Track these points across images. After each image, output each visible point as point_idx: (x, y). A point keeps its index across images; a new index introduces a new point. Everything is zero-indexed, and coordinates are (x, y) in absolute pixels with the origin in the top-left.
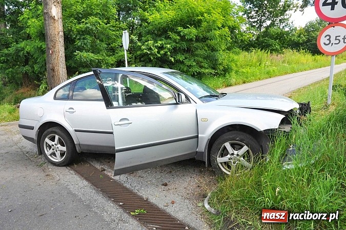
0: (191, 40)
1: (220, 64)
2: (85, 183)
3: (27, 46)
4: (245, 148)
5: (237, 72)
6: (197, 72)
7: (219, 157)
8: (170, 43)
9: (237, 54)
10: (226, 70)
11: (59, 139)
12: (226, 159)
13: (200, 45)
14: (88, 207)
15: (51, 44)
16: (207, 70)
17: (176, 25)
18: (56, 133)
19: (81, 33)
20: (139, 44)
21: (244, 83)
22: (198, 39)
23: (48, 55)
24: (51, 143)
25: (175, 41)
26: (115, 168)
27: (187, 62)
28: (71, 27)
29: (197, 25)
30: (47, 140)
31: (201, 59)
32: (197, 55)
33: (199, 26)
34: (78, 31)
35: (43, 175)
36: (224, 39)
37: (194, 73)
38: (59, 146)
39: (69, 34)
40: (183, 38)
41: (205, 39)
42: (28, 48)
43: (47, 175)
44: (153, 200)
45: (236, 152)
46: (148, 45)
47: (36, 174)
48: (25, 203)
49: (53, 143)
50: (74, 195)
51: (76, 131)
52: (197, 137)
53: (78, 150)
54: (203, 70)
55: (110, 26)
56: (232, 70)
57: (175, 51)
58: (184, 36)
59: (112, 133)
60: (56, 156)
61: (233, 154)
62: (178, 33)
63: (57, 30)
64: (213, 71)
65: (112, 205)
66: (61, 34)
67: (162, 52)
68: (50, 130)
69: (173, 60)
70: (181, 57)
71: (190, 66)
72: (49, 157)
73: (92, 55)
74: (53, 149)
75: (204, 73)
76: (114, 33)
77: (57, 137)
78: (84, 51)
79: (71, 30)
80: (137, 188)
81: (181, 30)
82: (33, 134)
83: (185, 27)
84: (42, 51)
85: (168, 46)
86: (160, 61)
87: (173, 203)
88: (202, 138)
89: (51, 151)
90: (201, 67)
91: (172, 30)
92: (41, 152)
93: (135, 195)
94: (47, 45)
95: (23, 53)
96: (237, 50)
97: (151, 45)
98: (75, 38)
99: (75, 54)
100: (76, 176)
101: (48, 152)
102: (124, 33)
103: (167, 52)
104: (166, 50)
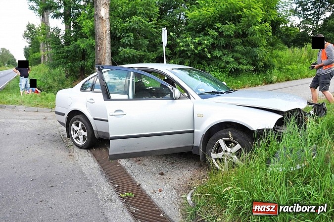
0: (230, 36)
1: (261, 60)
2: (96, 165)
3: (82, 44)
4: (238, 146)
5: (280, 69)
6: (234, 69)
7: (214, 153)
8: (208, 39)
9: (281, 49)
10: (267, 67)
11: (82, 125)
12: (220, 155)
13: (239, 41)
14: (90, 185)
15: (99, 42)
16: (245, 67)
17: (215, 22)
18: (79, 120)
19: (125, 31)
20: (178, 40)
21: (288, 80)
22: (237, 35)
23: (96, 51)
24: (76, 128)
25: (213, 37)
26: (110, 154)
27: (224, 58)
28: (117, 26)
29: (237, 21)
30: (73, 126)
31: (240, 56)
32: (236, 51)
33: (239, 22)
34: (123, 29)
35: (67, 154)
36: (264, 34)
37: (231, 70)
38: (82, 131)
39: (115, 32)
40: (221, 34)
41: (245, 35)
42: (82, 46)
43: (70, 155)
44: (144, 186)
45: (229, 150)
46: (186, 41)
47: (62, 153)
48: (45, 175)
49: (78, 128)
50: (83, 174)
51: (95, 119)
52: (193, 131)
53: (96, 136)
54: (241, 66)
55: (152, 24)
56: (274, 66)
57: (213, 47)
58: (223, 32)
59: (107, 121)
60: (79, 140)
61: (226, 151)
62: (217, 30)
63: (104, 29)
64: (252, 68)
65: (109, 185)
66: (108, 32)
67: (199, 48)
68: (75, 117)
69: (209, 56)
70: (217, 53)
71: (228, 63)
72: (75, 140)
73: (134, 51)
74: (78, 134)
75: (242, 70)
76: (156, 30)
77: (80, 123)
78: (128, 48)
79: (116, 29)
80: (135, 174)
81: (220, 26)
82: (64, 119)
83: (224, 24)
84: (93, 48)
85: (206, 42)
86: (199, 57)
87: (160, 191)
88: (198, 133)
89: (76, 135)
90: (240, 63)
91: (211, 27)
92: (69, 135)
93: (132, 180)
94: (96, 42)
95: (80, 50)
96: (282, 45)
97: (188, 42)
98: (120, 36)
99: (119, 50)
100: (91, 158)
101: (74, 136)
102: (163, 30)
103: (204, 48)
104: (204, 46)
